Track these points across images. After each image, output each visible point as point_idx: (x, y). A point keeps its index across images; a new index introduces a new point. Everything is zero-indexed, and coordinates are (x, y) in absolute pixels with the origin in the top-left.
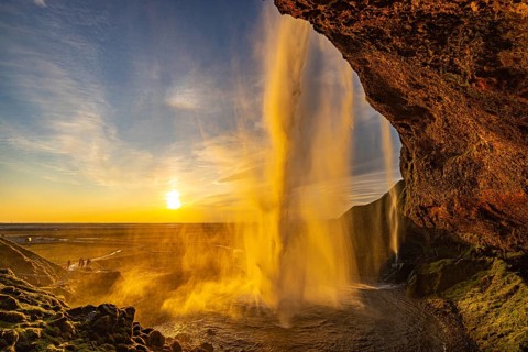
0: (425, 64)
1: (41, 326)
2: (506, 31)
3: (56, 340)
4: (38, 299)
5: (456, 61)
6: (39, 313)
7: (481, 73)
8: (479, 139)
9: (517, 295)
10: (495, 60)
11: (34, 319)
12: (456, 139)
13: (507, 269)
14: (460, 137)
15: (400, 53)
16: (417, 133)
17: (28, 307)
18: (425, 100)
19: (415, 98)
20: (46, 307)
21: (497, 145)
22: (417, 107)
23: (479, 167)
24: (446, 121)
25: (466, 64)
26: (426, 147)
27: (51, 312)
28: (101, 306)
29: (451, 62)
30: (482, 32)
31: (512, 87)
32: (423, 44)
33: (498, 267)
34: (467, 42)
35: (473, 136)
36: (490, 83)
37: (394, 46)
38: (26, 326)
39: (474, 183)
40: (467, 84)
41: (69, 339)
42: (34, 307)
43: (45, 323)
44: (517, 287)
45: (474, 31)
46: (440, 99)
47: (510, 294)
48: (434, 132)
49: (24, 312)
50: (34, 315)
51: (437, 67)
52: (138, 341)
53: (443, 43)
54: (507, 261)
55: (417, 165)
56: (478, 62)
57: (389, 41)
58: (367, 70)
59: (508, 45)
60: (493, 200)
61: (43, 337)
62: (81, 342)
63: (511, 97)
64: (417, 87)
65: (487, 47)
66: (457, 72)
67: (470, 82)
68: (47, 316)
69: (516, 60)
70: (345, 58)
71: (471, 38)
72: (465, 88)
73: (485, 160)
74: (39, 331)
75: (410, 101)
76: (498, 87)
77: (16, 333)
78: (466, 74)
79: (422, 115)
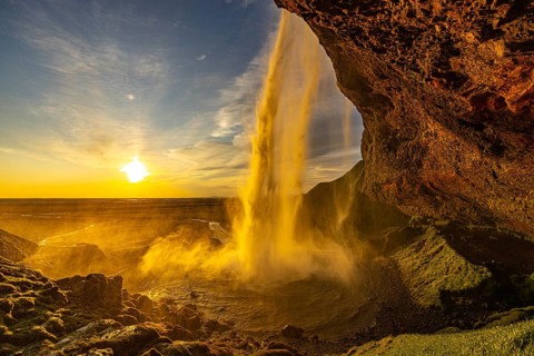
0: (393, 61)
1: (33, 295)
2: (457, 41)
3: (50, 306)
4: (21, 271)
5: (418, 61)
6: (27, 283)
7: (435, 74)
8: (427, 127)
9: (442, 253)
10: (448, 63)
11: (24, 290)
12: (409, 126)
13: (437, 234)
14: (411, 123)
15: (375, 49)
16: (379, 119)
17: (14, 279)
18: (389, 89)
19: (379, 87)
20: (32, 279)
21: (440, 133)
22: (380, 95)
23: (425, 151)
24: (403, 109)
25: (425, 65)
26: (385, 131)
27: (40, 283)
28: (90, 276)
29: (414, 62)
30: (440, 40)
31: (457, 87)
32: (394, 44)
33: (431, 232)
34: (428, 47)
35: (423, 124)
36: (441, 82)
37: (370, 43)
38: (19, 296)
39: (420, 165)
40: (424, 81)
41: (63, 306)
42: (21, 279)
43: (37, 293)
44: (442, 247)
45: (435, 38)
46: (400, 89)
47: (437, 252)
48: (392, 119)
49: (12, 283)
50: (24, 286)
51: (402, 65)
53: (410, 46)
54: (437, 227)
55: (377, 148)
56: (434, 64)
57: (366, 38)
58: (340, 57)
59: (457, 53)
60: (432, 179)
61: (37, 304)
62: (75, 308)
63: (455, 96)
64: (383, 77)
65: (442, 52)
66: (418, 71)
67: (427, 80)
68: (36, 287)
69: (462, 66)
70: (321, 43)
71: (431, 43)
72: (421, 85)
73: (430, 145)
74: (32, 300)
75: (375, 89)
76: (447, 86)
77: (11, 302)
78: (424, 73)
79: (383, 102)
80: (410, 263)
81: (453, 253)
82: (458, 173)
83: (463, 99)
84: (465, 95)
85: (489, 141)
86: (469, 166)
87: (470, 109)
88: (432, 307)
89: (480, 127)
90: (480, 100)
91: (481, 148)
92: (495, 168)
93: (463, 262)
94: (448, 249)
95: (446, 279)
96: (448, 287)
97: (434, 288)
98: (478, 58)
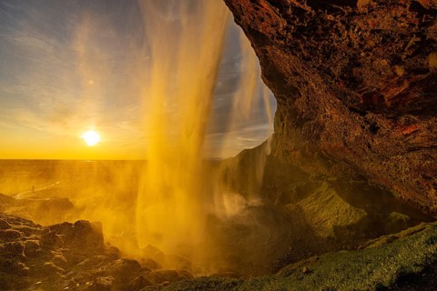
0: (314, 67)
5: (332, 68)
7: (342, 77)
8: (325, 111)
9: (333, 200)
10: (351, 72)
12: (312, 110)
13: (329, 187)
14: (314, 108)
16: (290, 104)
17: (16, 226)
18: (299, 83)
19: (292, 81)
20: (29, 225)
21: (335, 116)
22: (292, 86)
23: (322, 128)
24: (308, 98)
25: (336, 71)
26: (294, 112)
27: (37, 229)
28: (78, 222)
29: (329, 68)
30: (349, 56)
31: (354, 88)
32: (318, 56)
33: (325, 185)
34: (341, 60)
35: (322, 109)
36: (345, 83)
38: (25, 239)
39: (318, 137)
40: (333, 82)
42: (20, 226)
43: (39, 237)
44: (333, 196)
45: (346, 54)
46: (307, 83)
47: (330, 200)
48: (300, 103)
49: (17, 229)
50: (26, 232)
51: (320, 70)
53: (328, 57)
54: (330, 182)
55: (287, 123)
56: (343, 71)
59: (359, 65)
60: (327, 148)
61: (41, 246)
63: (353, 93)
64: (296, 74)
65: (349, 64)
66: (330, 75)
67: (336, 81)
68: (37, 232)
69: (361, 74)
70: (252, 46)
71: (343, 58)
72: (331, 83)
73: (326, 124)
74: (37, 242)
75: (289, 82)
76: (348, 86)
77: (22, 244)
78: (334, 76)
79: (294, 92)
80: (311, 208)
81: (341, 200)
82: (345, 144)
83: (358, 95)
84: (360, 93)
85: (368, 123)
86: (352, 139)
87: (361, 102)
88: (329, 238)
89: (363, 114)
90: (368, 97)
91: (363, 127)
92: (370, 141)
93: (348, 206)
94: (338, 197)
95: (337, 218)
96: (339, 223)
97: (329, 225)
98: (372, 69)
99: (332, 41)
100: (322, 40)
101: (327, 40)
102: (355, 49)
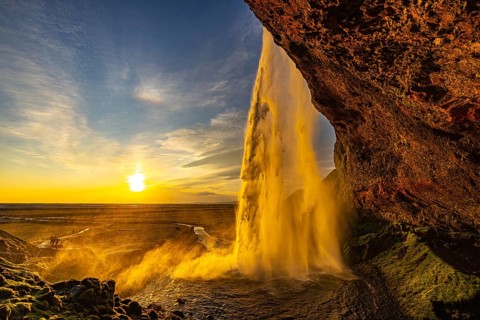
0: (373, 78)
1: (30, 300)
2: (438, 58)
3: (46, 313)
4: (21, 275)
5: (398, 78)
6: (26, 288)
7: (415, 88)
8: (399, 138)
9: (426, 261)
10: (428, 79)
11: (22, 294)
12: (381, 137)
13: (418, 241)
14: (384, 136)
15: (357, 68)
16: (351, 131)
17: (14, 283)
18: (359, 105)
19: (351, 104)
20: (31, 283)
21: (414, 143)
22: (352, 110)
23: (398, 160)
24: (374, 122)
25: (405, 81)
26: (357, 143)
27: (38, 287)
28: (85, 280)
29: (394, 77)
30: (421, 57)
31: (436, 100)
32: (377, 63)
33: (411, 239)
34: (409, 64)
35: (394, 135)
36: (421, 96)
37: (354, 63)
38: (16, 301)
39: (394, 172)
40: (403, 95)
41: (57, 312)
42: (20, 283)
43: (34, 298)
44: (426, 255)
45: (416, 56)
46: (370, 105)
47: (421, 260)
48: (365, 131)
49: (12, 287)
50: (22, 291)
51: (382, 81)
52: (120, 311)
53: (391, 63)
54: (418, 234)
55: (350, 157)
56: (415, 80)
57: (351, 58)
58: (315, 79)
59: (437, 69)
60: (408, 186)
61: (33, 311)
62: (69, 315)
63: (434, 108)
64: (355, 94)
65: (423, 68)
66: (397, 86)
67: (407, 94)
68: (34, 291)
69: (442, 81)
71: (412, 61)
72: (400, 99)
73: (404, 154)
74: (29, 305)
75: (347, 106)
76: (426, 99)
77: (8, 309)
78: (403, 88)
79: (355, 116)
80: (392, 271)
81: (439, 261)
82: (434, 180)
83: (443, 110)
84: (445, 107)
85: (466, 150)
86: (444, 174)
87: (450, 119)
89: (455, 137)
90: (459, 112)
91: (459, 157)
92: (472, 175)
93: (452, 271)
94: (433, 256)
95: (436, 289)
96: (440, 297)
97: (424, 299)
98: (459, 72)
99: (388, 30)
100: (372, 32)
101: (380, 30)
102: (424, 35)
